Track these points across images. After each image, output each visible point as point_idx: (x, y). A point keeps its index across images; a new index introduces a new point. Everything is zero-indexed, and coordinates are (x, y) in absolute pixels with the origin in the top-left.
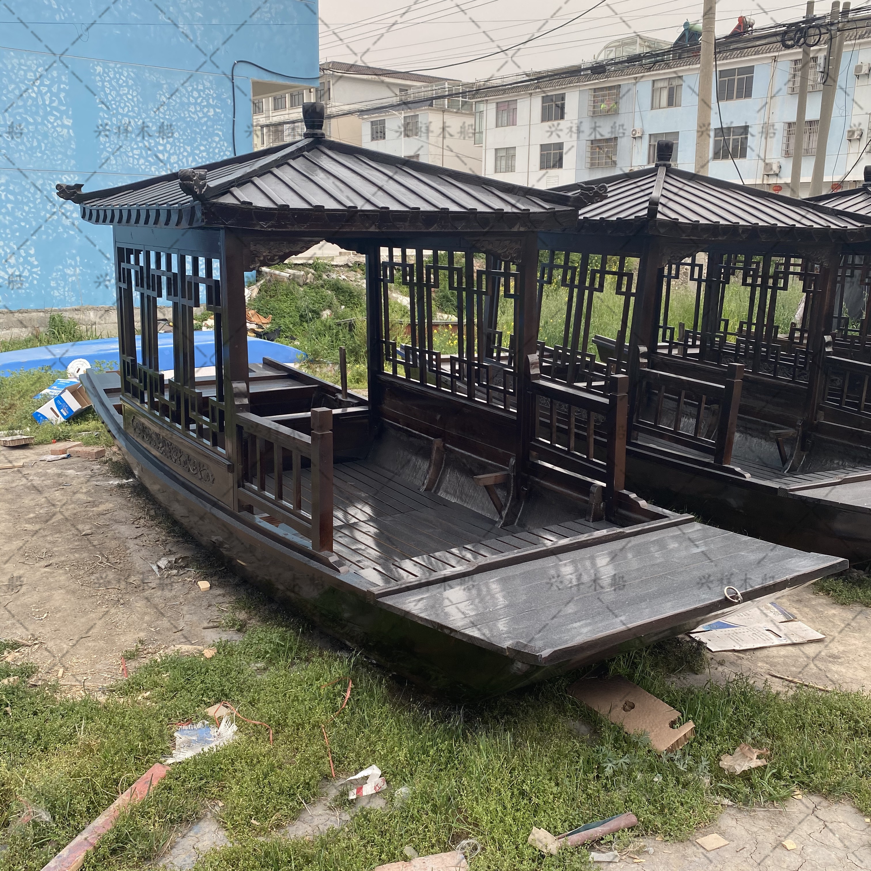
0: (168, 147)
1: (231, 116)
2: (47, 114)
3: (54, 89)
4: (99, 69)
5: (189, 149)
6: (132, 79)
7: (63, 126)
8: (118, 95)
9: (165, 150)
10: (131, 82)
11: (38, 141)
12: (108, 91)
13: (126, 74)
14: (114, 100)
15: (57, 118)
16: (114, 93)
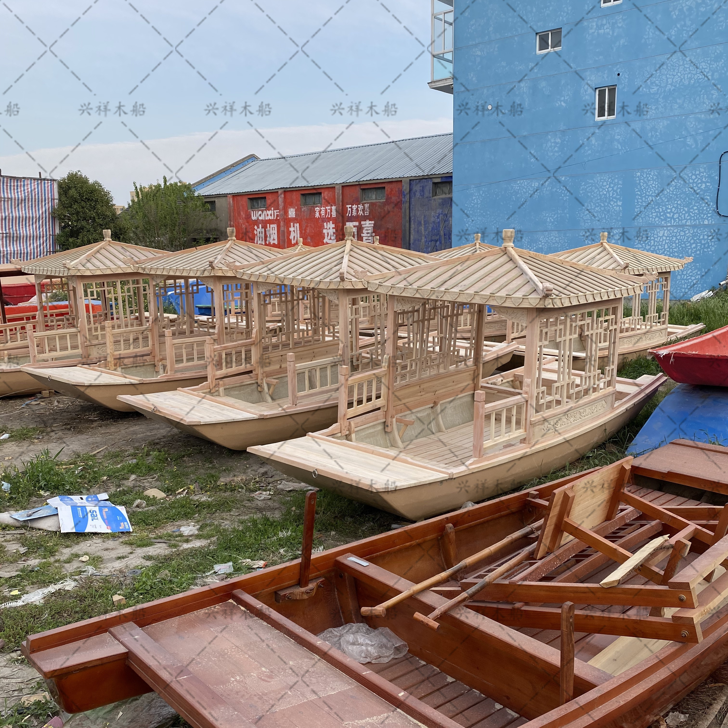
0: (674, 209)
1: (717, 186)
2: (610, 201)
3: (615, 189)
4: (639, 174)
5: (686, 209)
6: (656, 176)
7: (617, 206)
8: (647, 185)
9: (671, 212)
10: (655, 177)
11: (605, 215)
12: (642, 184)
13: (652, 174)
14: (645, 188)
15: (615, 202)
16: (645, 185)
